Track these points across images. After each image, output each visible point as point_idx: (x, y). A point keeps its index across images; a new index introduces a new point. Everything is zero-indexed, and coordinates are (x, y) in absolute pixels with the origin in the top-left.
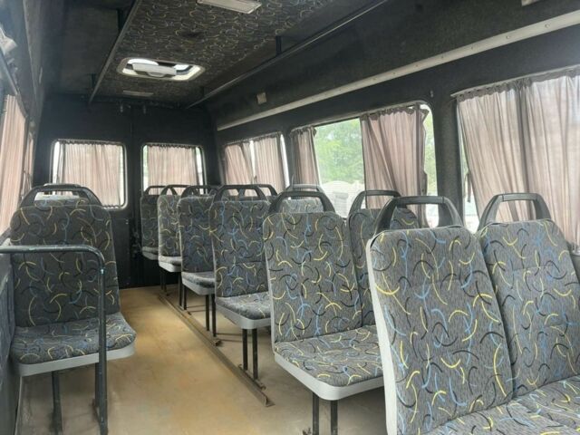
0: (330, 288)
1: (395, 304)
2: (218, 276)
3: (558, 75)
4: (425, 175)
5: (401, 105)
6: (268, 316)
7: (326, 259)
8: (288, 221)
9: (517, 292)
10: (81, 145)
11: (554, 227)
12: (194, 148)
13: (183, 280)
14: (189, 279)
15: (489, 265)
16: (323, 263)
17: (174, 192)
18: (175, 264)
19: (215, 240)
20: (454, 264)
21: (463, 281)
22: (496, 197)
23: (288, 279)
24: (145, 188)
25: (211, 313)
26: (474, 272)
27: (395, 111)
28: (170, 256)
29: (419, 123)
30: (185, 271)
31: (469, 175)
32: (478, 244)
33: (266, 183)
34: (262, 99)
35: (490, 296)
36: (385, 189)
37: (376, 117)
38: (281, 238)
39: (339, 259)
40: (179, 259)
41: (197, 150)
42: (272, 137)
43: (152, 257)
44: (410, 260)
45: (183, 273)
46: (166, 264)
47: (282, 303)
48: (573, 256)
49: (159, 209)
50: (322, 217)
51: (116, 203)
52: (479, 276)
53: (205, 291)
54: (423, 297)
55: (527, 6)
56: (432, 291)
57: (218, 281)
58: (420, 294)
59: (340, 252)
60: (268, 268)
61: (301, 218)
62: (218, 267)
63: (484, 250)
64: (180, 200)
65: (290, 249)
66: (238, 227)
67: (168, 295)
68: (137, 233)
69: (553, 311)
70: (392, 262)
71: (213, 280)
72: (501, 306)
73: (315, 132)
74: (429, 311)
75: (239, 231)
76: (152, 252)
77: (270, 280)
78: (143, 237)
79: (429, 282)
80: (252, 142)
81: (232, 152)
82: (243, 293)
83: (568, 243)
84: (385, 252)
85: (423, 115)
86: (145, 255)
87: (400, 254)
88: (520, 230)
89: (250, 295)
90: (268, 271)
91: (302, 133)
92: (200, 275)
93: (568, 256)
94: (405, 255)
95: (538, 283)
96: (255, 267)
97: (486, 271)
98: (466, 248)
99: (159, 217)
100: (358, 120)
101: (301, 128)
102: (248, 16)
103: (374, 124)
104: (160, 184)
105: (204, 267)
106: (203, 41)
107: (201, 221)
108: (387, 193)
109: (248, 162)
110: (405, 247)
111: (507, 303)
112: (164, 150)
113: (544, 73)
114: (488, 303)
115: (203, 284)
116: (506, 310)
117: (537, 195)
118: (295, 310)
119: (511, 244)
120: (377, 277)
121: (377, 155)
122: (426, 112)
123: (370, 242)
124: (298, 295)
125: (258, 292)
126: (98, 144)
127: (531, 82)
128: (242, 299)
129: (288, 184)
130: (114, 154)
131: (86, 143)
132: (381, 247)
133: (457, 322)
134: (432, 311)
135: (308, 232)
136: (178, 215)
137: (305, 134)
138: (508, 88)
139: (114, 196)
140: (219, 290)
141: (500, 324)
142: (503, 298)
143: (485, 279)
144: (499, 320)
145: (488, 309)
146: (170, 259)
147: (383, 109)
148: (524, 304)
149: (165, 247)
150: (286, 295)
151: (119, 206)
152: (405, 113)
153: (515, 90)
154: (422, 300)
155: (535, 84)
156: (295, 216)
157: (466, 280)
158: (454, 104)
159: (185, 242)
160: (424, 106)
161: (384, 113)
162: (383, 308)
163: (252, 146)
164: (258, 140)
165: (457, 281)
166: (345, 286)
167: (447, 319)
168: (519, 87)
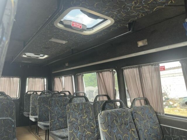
0: (88, 127)
1: (107, 134)
2: (51, 123)
3: (149, 65)
4: (116, 90)
5: (108, 70)
6: (67, 137)
7: (86, 118)
8: (75, 106)
9: (142, 128)
10: (5, 78)
11: (151, 107)
12: (44, 79)
13: (38, 124)
14: (40, 124)
15: (134, 120)
16: (85, 119)
17: (37, 93)
18: (35, 119)
19: (50, 111)
20: (124, 120)
21: (126, 125)
22: (135, 99)
23: (74, 125)
24: (27, 91)
25: (47, 135)
26: (130, 122)
27: (106, 71)
28: (34, 115)
29: (113, 75)
30: (39, 121)
31: (128, 91)
32: (130, 114)
33: (67, 90)
34: (67, 65)
35: (134, 130)
36: (104, 94)
37: (101, 72)
38: (72, 111)
39: (90, 117)
40: (37, 117)
41: (45, 79)
42: (70, 76)
43: (27, 116)
44: (111, 119)
45: (38, 122)
46: (32, 119)
47: (72, 133)
48: (157, 116)
49: (31, 99)
50: (85, 104)
51: (16, 97)
52: (131, 123)
53: (46, 128)
54: (115, 131)
55: (139, 47)
56: (118, 129)
57: (51, 125)
58: (114, 130)
59: (91, 115)
60: (68, 121)
61: (78, 104)
62: (51, 120)
63: (132, 115)
64: (39, 97)
65: (75, 115)
66: (58, 106)
67: (32, 129)
68: (22, 107)
69: (153, 133)
70: (106, 121)
71: (49, 124)
72: (138, 132)
73: (83, 75)
74: (117, 135)
75: (58, 108)
76: (27, 114)
77: (68, 125)
78: (24, 108)
79: (117, 126)
80: (63, 77)
81: (57, 80)
82: (59, 129)
83: (155, 111)
84: (104, 118)
85: (114, 73)
86: (25, 115)
87: (108, 118)
88: (142, 108)
89: (61, 130)
90: (68, 123)
91: (79, 75)
92: (44, 123)
93: (156, 116)
94: (109, 118)
95: (148, 124)
96: (63, 120)
97: (133, 122)
98: (127, 115)
99: (31, 102)
100: (96, 73)
101: (79, 74)
102: (63, 44)
103: (101, 74)
104: (31, 90)
105: (46, 120)
106: (49, 49)
107: (46, 104)
108: (105, 95)
109: (62, 83)
110: (109, 116)
111: (139, 132)
112: (34, 80)
113: (145, 64)
114: (134, 132)
115: (45, 126)
116: (139, 134)
117: (146, 98)
118: (76, 136)
119: (139, 113)
120: (101, 126)
121: (101, 83)
122: (115, 72)
123: (99, 114)
124: (77, 130)
125: (64, 128)
126: (11, 77)
127: (142, 66)
128: (59, 131)
129: (75, 92)
130: (16, 81)
131: (7, 77)
132: (102, 116)
133: (125, 139)
134: (118, 135)
135: (81, 109)
136: (38, 102)
137: (80, 76)
138: (136, 67)
139: (15, 94)
140: (51, 129)
141: (138, 139)
142: (138, 130)
143: (133, 124)
144: (137, 137)
145: (134, 134)
146: (34, 117)
147: (103, 70)
148: (144, 131)
149: (32, 112)
150: (73, 131)
151: (17, 98)
152: (109, 72)
153: (138, 68)
154: (115, 132)
155: (143, 67)
156: (77, 104)
157: (127, 125)
158: (122, 71)
159: (40, 111)
160: (114, 70)
161: (103, 71)
162: (103, 136)
163: (63, 78)
164: (65, 77)
165: (125, 125)
166: (92, 126)
167: (122, 138)
168: (139, 67)
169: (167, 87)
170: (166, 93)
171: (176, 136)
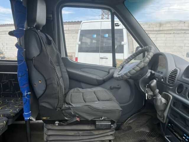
169: (4, 46)
170: (2, 51)
171: (5, 81)
